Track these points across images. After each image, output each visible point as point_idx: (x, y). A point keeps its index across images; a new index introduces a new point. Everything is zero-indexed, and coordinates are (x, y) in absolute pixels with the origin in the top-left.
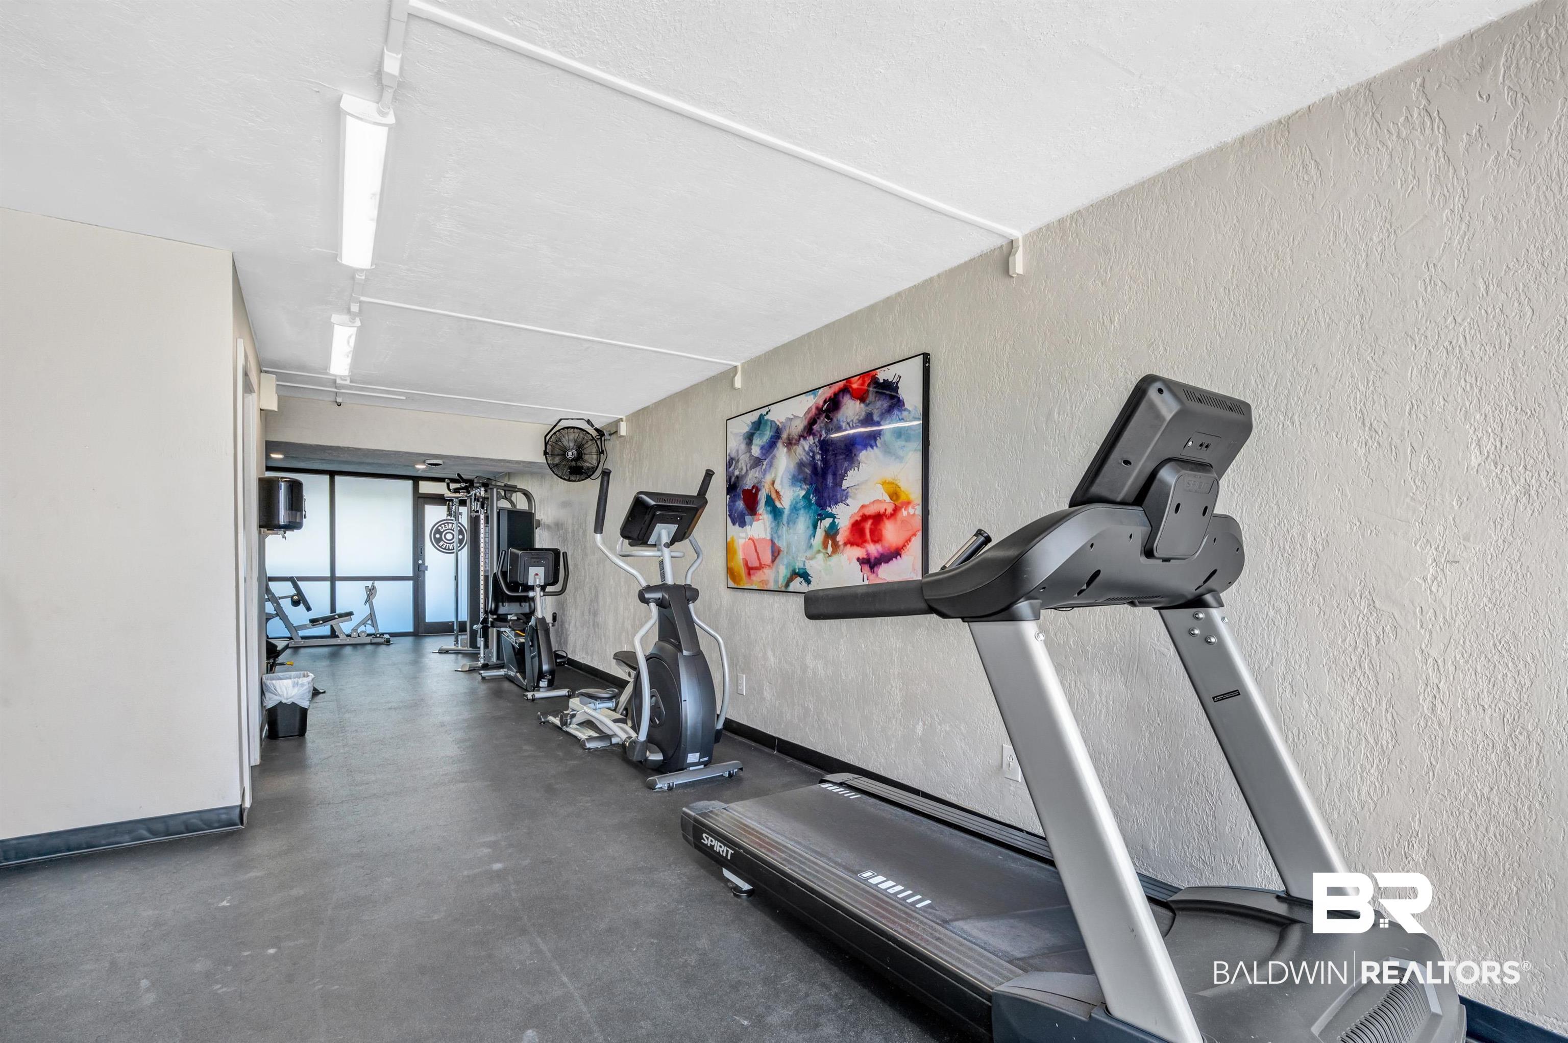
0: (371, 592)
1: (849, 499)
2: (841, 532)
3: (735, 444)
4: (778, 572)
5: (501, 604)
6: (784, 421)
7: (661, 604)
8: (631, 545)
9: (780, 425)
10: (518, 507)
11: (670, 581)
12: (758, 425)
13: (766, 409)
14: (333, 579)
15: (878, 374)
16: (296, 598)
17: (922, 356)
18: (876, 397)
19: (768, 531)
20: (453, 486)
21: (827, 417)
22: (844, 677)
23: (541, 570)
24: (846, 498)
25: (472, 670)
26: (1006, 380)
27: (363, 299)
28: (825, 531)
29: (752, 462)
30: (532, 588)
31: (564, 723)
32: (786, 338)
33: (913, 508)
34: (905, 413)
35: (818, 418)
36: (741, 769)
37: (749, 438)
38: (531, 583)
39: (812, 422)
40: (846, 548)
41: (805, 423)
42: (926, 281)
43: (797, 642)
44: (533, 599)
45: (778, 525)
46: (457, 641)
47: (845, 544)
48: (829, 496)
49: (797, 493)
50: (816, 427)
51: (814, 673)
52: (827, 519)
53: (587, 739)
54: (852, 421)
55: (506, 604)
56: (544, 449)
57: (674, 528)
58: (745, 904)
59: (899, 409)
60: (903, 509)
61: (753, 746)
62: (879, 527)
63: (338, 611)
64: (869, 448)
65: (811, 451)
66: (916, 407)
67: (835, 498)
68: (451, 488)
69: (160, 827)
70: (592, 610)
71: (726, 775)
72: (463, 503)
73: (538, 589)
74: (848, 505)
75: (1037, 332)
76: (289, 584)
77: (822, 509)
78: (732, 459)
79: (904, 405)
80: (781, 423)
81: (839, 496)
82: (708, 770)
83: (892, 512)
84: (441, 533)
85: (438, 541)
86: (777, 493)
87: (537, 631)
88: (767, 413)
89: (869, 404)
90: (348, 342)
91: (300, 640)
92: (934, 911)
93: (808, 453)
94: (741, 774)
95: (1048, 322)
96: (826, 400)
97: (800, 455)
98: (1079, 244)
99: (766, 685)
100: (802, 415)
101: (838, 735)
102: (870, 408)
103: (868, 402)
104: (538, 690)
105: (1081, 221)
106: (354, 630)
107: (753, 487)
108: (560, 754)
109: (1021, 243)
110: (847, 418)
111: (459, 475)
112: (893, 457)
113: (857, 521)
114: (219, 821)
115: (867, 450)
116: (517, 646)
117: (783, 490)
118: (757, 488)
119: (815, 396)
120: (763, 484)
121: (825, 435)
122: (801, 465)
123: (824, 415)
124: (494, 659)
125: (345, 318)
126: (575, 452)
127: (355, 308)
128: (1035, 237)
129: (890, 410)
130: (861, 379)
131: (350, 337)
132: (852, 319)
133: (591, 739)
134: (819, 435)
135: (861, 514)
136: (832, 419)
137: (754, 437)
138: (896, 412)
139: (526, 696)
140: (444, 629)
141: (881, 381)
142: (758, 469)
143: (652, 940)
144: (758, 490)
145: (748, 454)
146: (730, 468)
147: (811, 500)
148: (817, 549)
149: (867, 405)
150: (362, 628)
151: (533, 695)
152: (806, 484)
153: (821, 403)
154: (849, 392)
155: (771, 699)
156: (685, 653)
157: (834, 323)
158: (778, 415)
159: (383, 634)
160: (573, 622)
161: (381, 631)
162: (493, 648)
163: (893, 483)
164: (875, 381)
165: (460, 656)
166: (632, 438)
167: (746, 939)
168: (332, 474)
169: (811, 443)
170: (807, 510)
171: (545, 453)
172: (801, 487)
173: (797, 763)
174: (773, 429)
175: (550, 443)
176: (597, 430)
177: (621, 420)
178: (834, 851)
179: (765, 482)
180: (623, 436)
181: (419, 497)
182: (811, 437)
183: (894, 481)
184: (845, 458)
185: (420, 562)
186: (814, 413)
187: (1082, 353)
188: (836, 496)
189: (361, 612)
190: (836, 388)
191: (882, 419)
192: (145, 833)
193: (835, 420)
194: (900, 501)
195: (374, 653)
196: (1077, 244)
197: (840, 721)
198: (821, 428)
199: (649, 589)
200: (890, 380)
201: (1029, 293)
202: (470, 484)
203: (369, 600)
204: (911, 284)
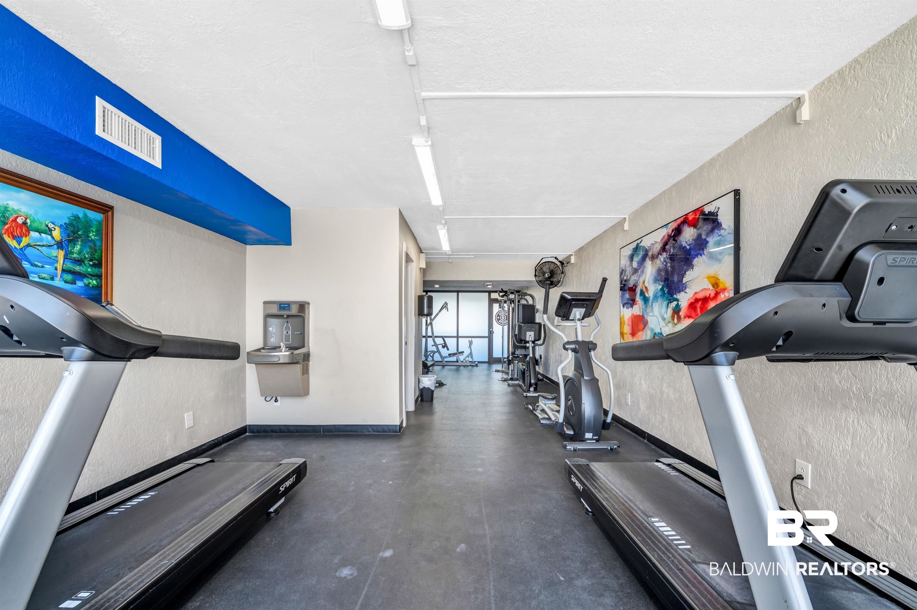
0: (471, 343)
1: (687, 289)
2: (682, 309)
3: (624, 262)
4: (647, 334)
5: (516, 349)
6: (650, 245)
7: (574, 350)
8: (562, 320)
9: (648, 248)
10: (529, 303)
11: (580, 339)
12: (636, 249)
13: (640, 240)
14: (458, 337)
15: (705, 208)
16: (443, 345)
17: (733, 192)
18: (703, 224)
19: (641, 311)
20: (501, 294)
21: (674, 240)
22: (685, 400)
23: (532, 333)
24: (685, 289)
25: (505, 380)
26: (797, 197)
27: (445, 217)
28: (673, 310)
29: (633, 271)
30: (528, 342)
31: (534, 409)
32: (651, 197)
33: (728, 292)
34: (722, 231)
35: (669, 241)
36: (619, 447)
37: (631, 258)
38: (527, 340)
39: (666, 244)
40: (685, 319)
41: (661, 245)
42: (737, 141)
43: (658, 377)
44: (528, 348)
45: (646, 307)
46: (503, 366)
47: (685, 317)
48: (675, 288)
49: (657, 287)
50: (667, 247)
51: (668, 396)
52: (674, 302)
53: (541, 418)
54: (689, 240)
55: (519, 350)
56: (535, 274)
57: (583, 310)
58: (590, 519)
59: (718, 229)
60: (721, 294)
61: (633, 435)
62: (706, 306)
63: (460, 351)
64: (699, 256)
65: (665, 261)
66: (729, 226)
67: (679, 289)
68: (500, 295)
69: (375, 428)
70: (559, 354)
71: (609, 448)
72: (505, 302)
73: (531, 343)
74: (686, 293)
75: (822, 159)
76: (441, 339)
77: (671, 296)
78: (623, 270)
79: (721, 226)
80: (648, 247)
81: (681, 288)
82: (598, 443)
83: (714, 296)
84: (500, 316)
85: (499, 320)
86: (646, 288)
87: (529, 363)
88: (641, 242)
89: (699, 228)
90: (445, 237)
91: (445, 362)
92: (689, 553)
93: (663, 263)
94: (619, 449)
95: (831, 149)
96: (673, 229)
97: (658, 264)
98: (857, 85)
99: (641, 401)
100: (659, 241)
101: (682, 436)
102: (699, 231)
103: (698, 227)
104: (529, 392)
105: (858, 67)
106: (464, 359)
107: (634, 286)
108: (528, 424)
109: (807, 98)
110: (685, 239)
111: (502, 289)
112: (715, 261)
113: (692, 302)
114: (393, 430)
115: (698, 257)
116: (522, 370)
117: (649, 287)
118: (635, 285)
119: (667, 228)
120: (638, 283)
121: (673, 251)
122: (659, 270)
123: (672, 239)
124: (516, 376)
125: (442, 226)
126: (549, 274)
127: (443, 222)
128: (819, 91)
129: (712, 231)
130: (694, 214)
131: (445, 234)
132: (690, 177)
133: (544, 419)
134: (669, 252)
135: (694, 298)
136: (676, 241)
137: (634, 256)
138: (716, 231)
139: (523, 394)
140: (498, 361)
141: (707, 213)
142: (636, 275)
143: (533, 522)
144: (636, 287)
145: (631, 267)
146: (622, 275)
147: (665, 291)
148: (668, 321)
149: (698, 230)
150: (467, 359)
151: (526, 394)
152: (662, 282)
153: (670, 232)
154: (687, 223)
155: (644, 409)
156: (586, 378)
157: (678, 182)
158: (646, 243)
159: (475, 362)
160: (552, 360)
161: (474, 361)
162: (515, 371)
163: (715, 277)
164: (703, 213)
165: (504, 373)
166: (577, 264)
167: (582, 537)
168: (458, 292)
169: (665, 257)
170: (662, 297)
171: (535, 276)
172: (659, 283)
173: (658, 449)
174: (644, 251)
175: (537, 271)
176: (560, 262)
177: (572, 255)
178: (641, 501)
179: (639, 282)
180: (572, 264)
181: (491, 300)
182: (665, 253)
183: (716, 276)
184: (685, 264)
185: (491, 330)
186: (666, 239)
187: (861, 167)
188: (679, 287)
189: (467, 352)
190: (679, 221)
191: (707, 237)
192: (371, 430)
193: (678, 241)
194: (719, 288)
195: (471, 371)
196: (856, 86)
197: (683, 427)
198: (670, 247)
199: (568, 343)
200: (712, 211)
201: (815, 132)
202: (506, 293)
203: (470, 347)
204: (726, 147)
